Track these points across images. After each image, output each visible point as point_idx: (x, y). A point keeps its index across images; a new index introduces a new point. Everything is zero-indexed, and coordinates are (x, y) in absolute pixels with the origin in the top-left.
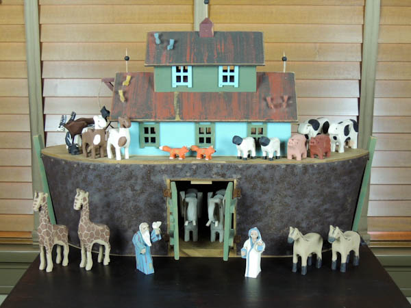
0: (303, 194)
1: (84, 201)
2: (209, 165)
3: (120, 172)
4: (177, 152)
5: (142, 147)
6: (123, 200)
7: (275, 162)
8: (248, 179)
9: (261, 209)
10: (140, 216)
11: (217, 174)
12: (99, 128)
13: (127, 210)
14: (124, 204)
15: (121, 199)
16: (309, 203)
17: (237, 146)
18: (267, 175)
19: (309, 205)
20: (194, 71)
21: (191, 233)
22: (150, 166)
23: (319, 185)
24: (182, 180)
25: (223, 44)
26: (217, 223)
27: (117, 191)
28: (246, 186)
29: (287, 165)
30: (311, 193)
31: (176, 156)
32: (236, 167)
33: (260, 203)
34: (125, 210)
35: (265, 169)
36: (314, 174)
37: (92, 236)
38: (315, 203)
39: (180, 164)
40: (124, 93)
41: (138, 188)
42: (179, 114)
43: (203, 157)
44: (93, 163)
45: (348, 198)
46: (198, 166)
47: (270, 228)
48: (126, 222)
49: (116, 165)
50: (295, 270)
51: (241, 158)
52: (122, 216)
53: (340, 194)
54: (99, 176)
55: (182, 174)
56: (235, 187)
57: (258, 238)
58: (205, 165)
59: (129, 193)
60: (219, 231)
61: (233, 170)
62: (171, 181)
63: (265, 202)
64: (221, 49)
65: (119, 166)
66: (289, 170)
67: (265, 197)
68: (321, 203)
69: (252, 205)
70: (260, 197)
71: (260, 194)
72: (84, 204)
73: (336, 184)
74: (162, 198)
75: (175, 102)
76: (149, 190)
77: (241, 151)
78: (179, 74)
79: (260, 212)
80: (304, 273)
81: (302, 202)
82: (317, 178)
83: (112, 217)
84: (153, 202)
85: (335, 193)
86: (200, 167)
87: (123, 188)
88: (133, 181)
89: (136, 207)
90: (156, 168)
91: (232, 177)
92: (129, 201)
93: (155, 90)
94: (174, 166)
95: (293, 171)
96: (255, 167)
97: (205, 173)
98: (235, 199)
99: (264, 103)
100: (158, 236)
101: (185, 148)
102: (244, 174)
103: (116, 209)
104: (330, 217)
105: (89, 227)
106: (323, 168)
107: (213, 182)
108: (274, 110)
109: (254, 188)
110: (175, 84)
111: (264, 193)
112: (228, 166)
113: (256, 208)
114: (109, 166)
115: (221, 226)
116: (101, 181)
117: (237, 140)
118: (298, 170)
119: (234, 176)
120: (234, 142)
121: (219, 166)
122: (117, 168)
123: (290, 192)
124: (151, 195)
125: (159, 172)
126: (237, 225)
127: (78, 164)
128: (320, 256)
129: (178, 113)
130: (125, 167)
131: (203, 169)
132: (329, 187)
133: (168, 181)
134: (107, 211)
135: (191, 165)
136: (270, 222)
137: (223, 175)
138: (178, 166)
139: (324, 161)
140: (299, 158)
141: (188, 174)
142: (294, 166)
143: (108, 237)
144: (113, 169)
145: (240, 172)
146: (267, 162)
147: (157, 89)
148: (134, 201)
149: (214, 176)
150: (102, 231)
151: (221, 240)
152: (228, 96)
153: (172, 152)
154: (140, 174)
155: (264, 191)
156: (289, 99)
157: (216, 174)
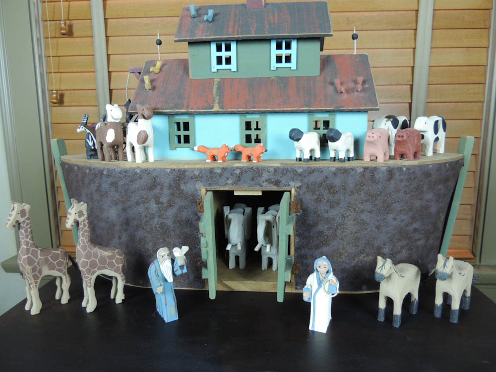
0: (387, 208)
1: (80, 217)
2: (258, 169)
3: (141, 178)
4: (215, 153)
5: (173, 148)
6: (146, 216)
7: (347, 164)
8: (310, 188)
9: (329, 228)
10: (168, 237)
11: (269, 181)
12: (113, 121)
13: (151, 229)
14: (147, 221)
15: (143, 215)
16: (395, 220)
17: (296, 143)
18: (337, 182)
19: (394, 223)
20: (239, 50)
21: (237, 258)
22: (179, 170)
23: (409, 196)
24: (222, 189)
25: (276, 15)
26: (268, 247)
27: (137, 204)
28: (308, 198)
29: (366, 169)
30: (397, 206)
31: (214, 158)
32: (294, 172)
33: (327, 221)
34: (148, 229)
35: (335, 174)
36: (401, 181)
37: (93, 265)
38: (402, 221)
39: (218, 168)
40: (152, 81)
41: (164, 200)
42: (219, 103)
43: (249, 158)
44: (106, 167)
45: (441, 214)
46: (243, 171)
47: (341, 254)
48: (150, 244)
49: (135, 169)
50: (381, 318)
51: (300, 160)
52: (145, 237)
53: (433, 209)
54: (114, 184)
55: (222, 181)
56: (293, 200)
57: (328, 272)
58: (252, 168)
59: (153, 206)
60: (271, 256)
61: (290, 175)
62: (207, 191)
63: (334, 219)
64: (274, 20)
65: (138, 171)
66: (368, 174)
67: (333, 213)
68: (410, 220)
69: (316, 224)
70: (327, 212)
71: (327, 208)
72: (80, 220)
73: (429, 196)
74: (196, 214)
75: (215, 90)
76: (179, 203)
77: (301, 151)
78: (219, 54)
79: (327, 233)
80: (397, 324)
81: (384, 219)
82: (406, 186)
83: (132, 238)
84: (184, 218)
85: (427, 208)
86: (246, 172)
87: (145, 201)
88: (157, 191)
89: (162, 225)
90: (187, 174)
91: (289, 185)
92: (154, 218)
93: (191, 77)
94: (211, 171)
95: (373, 176)
96: (320, 170)
97: (252, 180)
98: (294, 215)
99: (330, 89)
100: (182, 267)
101: (226, 146)
102: (306, 180)
103: (137, 227)
104: (420, 240)
105: (89, 252)
106: (414, 173)
107: (263, 192)
108: (345, 96)
109: (318, 201)
110: (215, 67)
111: (332, 207)
112: (283, 170)
113: (322, 227)
114: (126, 171)
115: (274, 250)
116: (117, 191)
117: (296, 135)
118: (380, 175)
119: (292, 184)
120: (291, 138)
121: (271, 170)
122: (136, 173)
123: (368, 206)
124: (181, 209)
125: (192, 178)
126: (296, 249)
127: (90, 169)
128: (416, 296)
129: (217, 101)
130: (146, 172)
131: (249, 175)
132: (421, 199)
133: (203, 191)
134: (126, 230)
135: (233, 169)
136: (341, 246)
137: (277, 183)
138: (216, 171)
139: (415, 162)
140: (381, 159)
141: (230, 182)
142: (375, 169)
143: (121, 265)
144: (133, 175)
145: (300, 178)
146: (337, 165)
147: (193, 74)
148: (159, 217)
149: (264, 184)
150: (110, 258)
151: (274, 268)
152: (283, 82)
153: (209, 153)
154: (166, 181)
155: (333, 205)
156: (364, 82)
157: (267, 181)
